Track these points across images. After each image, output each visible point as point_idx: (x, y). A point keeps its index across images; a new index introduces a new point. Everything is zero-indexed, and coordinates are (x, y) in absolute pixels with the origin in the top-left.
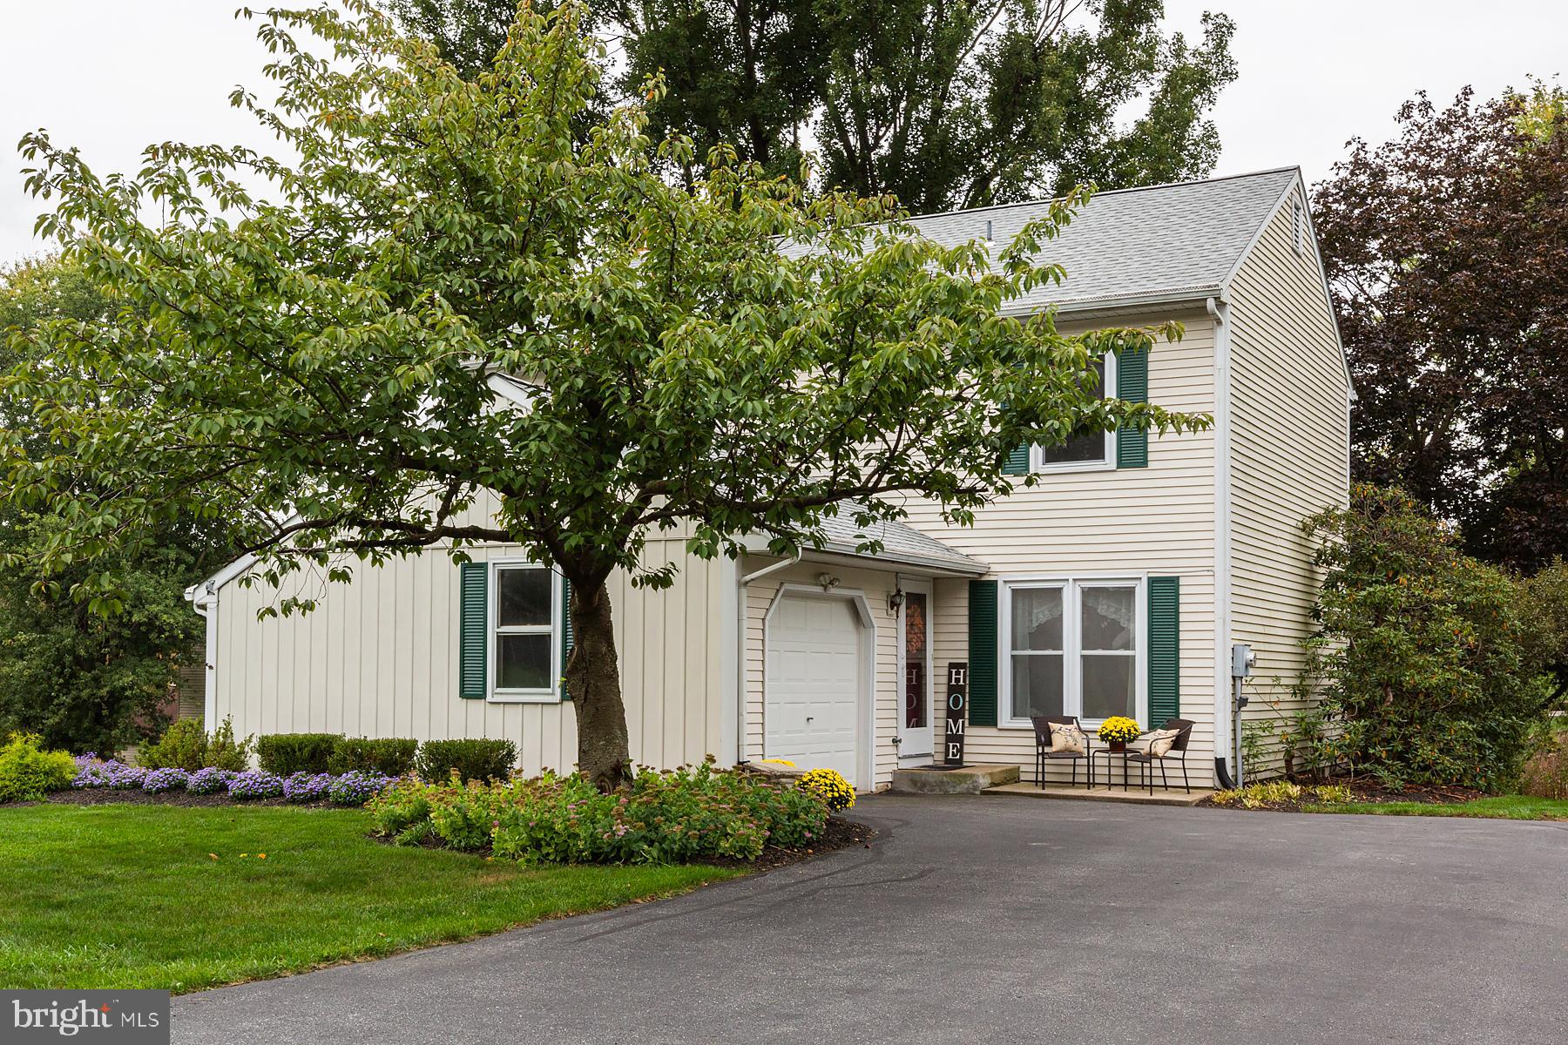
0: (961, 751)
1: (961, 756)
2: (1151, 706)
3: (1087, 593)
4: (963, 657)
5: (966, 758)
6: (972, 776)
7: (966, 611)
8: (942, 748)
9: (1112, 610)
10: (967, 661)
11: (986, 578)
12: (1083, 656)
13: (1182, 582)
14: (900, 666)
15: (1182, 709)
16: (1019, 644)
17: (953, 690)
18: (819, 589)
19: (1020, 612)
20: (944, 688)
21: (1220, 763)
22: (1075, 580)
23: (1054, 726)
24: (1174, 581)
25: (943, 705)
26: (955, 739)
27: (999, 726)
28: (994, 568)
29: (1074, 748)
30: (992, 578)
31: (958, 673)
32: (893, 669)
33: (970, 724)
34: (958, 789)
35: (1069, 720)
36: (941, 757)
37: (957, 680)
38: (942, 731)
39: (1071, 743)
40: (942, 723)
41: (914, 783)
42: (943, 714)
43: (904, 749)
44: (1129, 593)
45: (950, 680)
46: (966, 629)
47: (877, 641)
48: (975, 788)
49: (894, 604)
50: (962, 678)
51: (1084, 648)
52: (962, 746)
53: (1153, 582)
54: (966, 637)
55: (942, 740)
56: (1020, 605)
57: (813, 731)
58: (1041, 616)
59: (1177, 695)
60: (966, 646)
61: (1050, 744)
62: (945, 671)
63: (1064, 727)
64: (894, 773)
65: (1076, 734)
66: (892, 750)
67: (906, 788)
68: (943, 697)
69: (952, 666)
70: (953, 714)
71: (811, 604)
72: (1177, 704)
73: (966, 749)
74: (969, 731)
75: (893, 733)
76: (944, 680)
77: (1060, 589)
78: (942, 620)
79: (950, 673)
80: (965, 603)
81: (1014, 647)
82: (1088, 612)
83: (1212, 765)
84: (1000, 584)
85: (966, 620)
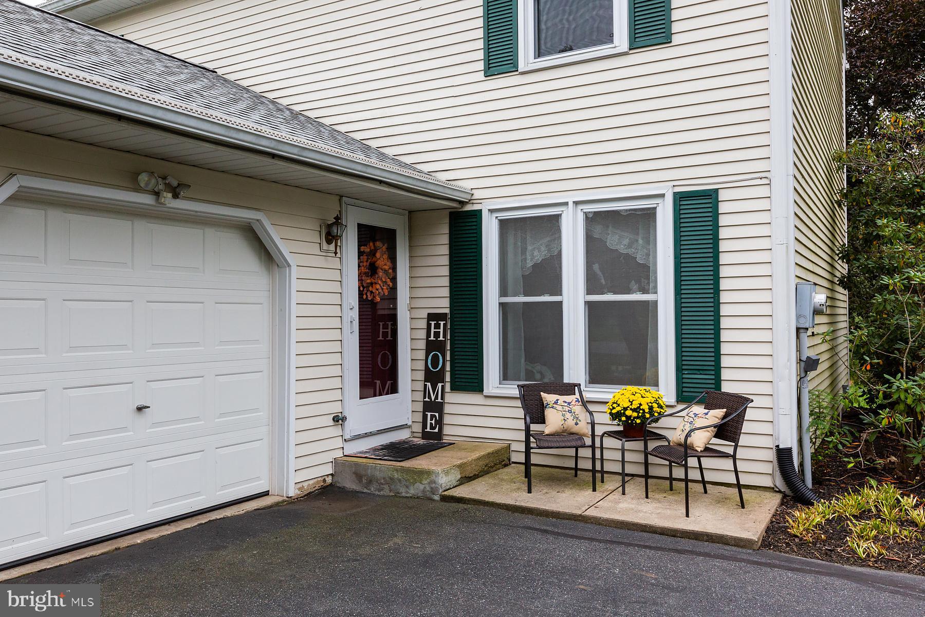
0: (440, 422)
1: (441, 429)
2: (679, 369)
3: (592, 219)
4: (443, 305)
5: (447, 430)
6: (428, 473)
7: (445, 250)
8: (419, 417)
9: (626, 242)
10: (447, 311)
11: (468, 208)
12: (587, 303)
13: (722, 195)
14: (346, 319)
15: (725, 374)
16: (510, 289)
17: (433, 346)
18: (146, 200)
19: (510, 248)
20: (422, 345)
21: (783, 455)
22: (576, 203)
23: (548, 398)
24: (709, 198)
25: (421, 365)
26: (433, 407)
27: (486, 392)
28: (478, 194)
29: (575, 429)
30: (476, 207)
31: (437, 326)
32: (336, 323)
33: (452, 389)
34: (412, 491)
35: (569, 389)
36: (418, 428)
37: (437, 335)
38: (419, 396)
39: (571, 422)
40: (420, 386)
41: (359, 476)
42: (421, 376)
43: (353, 426)
44: (649, 215)
45: (428, 335)
46: (446, 271)
47: (295, 285)
48: (433, 491)
49: (331, 236)
50: (443, 333)
51: (589, 291)
52: (441, 417)
53: (680, 198)
54: (446, 282)
55: (420, 407)
56: (511, 240)
57: (155, 425)
58: (536, 253)
59: (718, 355)
60: (446, 292)
61: (542, 421)
62: (423, 324)
63: (562, 398)
64: (336, 462)
65: (578, 409)
66: (337, 431)
67: (350, 484)
68: (421, 355)
69: (431, 317)
70: (432, 377)
71: (141, 225)
72: (717, 368)
73: (447, 419)
74: (451, 397)
75: (336, 408)
76: (422, 334)
77: (557, 217)
78: (419, 262)
79: (429, 326)
80: (445, 239)
81: (503, 292)
82: (593, 246)
83: (771, 455)
84: (485, 215)
85: (446, 261)
